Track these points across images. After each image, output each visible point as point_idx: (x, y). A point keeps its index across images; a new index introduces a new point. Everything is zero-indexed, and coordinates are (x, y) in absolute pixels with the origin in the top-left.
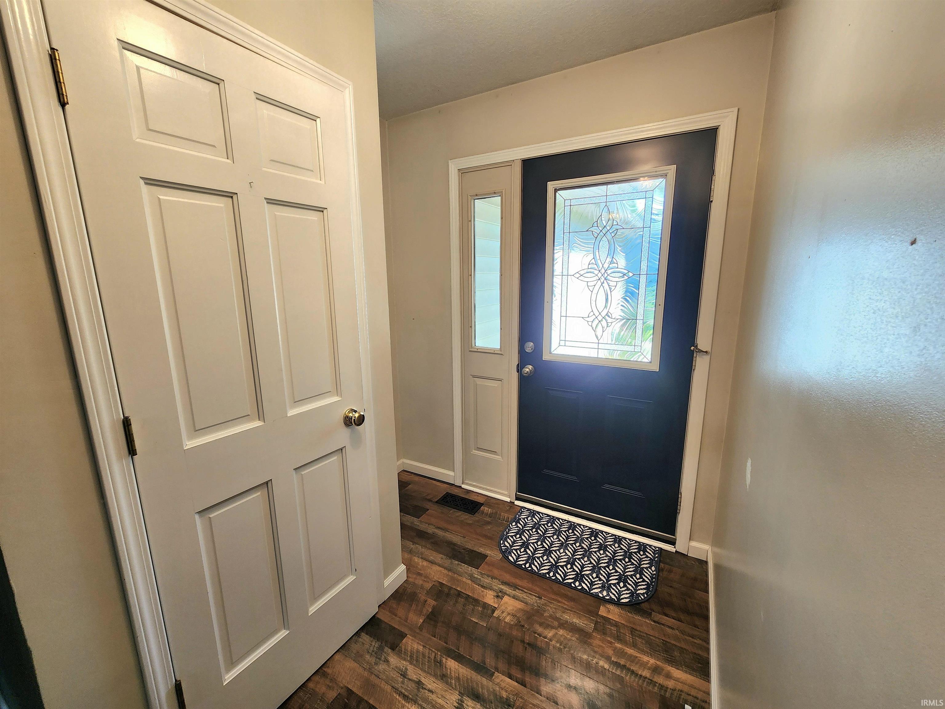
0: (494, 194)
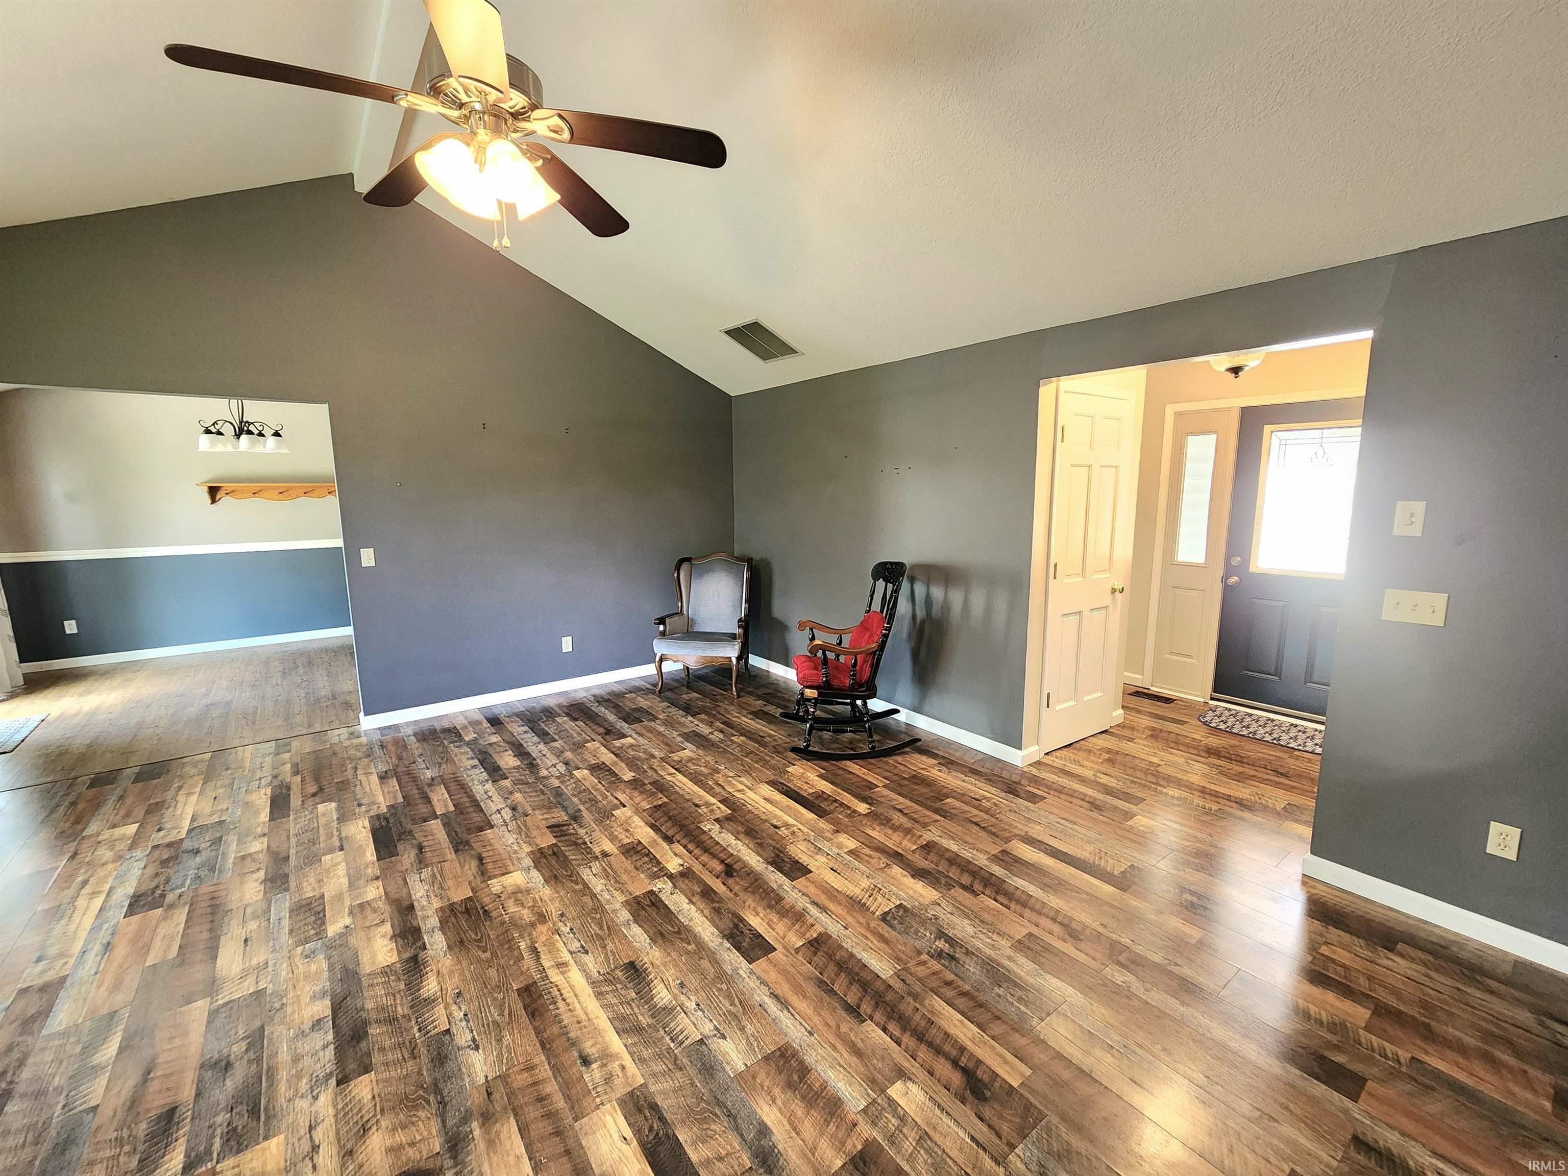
0: (1210, 432)
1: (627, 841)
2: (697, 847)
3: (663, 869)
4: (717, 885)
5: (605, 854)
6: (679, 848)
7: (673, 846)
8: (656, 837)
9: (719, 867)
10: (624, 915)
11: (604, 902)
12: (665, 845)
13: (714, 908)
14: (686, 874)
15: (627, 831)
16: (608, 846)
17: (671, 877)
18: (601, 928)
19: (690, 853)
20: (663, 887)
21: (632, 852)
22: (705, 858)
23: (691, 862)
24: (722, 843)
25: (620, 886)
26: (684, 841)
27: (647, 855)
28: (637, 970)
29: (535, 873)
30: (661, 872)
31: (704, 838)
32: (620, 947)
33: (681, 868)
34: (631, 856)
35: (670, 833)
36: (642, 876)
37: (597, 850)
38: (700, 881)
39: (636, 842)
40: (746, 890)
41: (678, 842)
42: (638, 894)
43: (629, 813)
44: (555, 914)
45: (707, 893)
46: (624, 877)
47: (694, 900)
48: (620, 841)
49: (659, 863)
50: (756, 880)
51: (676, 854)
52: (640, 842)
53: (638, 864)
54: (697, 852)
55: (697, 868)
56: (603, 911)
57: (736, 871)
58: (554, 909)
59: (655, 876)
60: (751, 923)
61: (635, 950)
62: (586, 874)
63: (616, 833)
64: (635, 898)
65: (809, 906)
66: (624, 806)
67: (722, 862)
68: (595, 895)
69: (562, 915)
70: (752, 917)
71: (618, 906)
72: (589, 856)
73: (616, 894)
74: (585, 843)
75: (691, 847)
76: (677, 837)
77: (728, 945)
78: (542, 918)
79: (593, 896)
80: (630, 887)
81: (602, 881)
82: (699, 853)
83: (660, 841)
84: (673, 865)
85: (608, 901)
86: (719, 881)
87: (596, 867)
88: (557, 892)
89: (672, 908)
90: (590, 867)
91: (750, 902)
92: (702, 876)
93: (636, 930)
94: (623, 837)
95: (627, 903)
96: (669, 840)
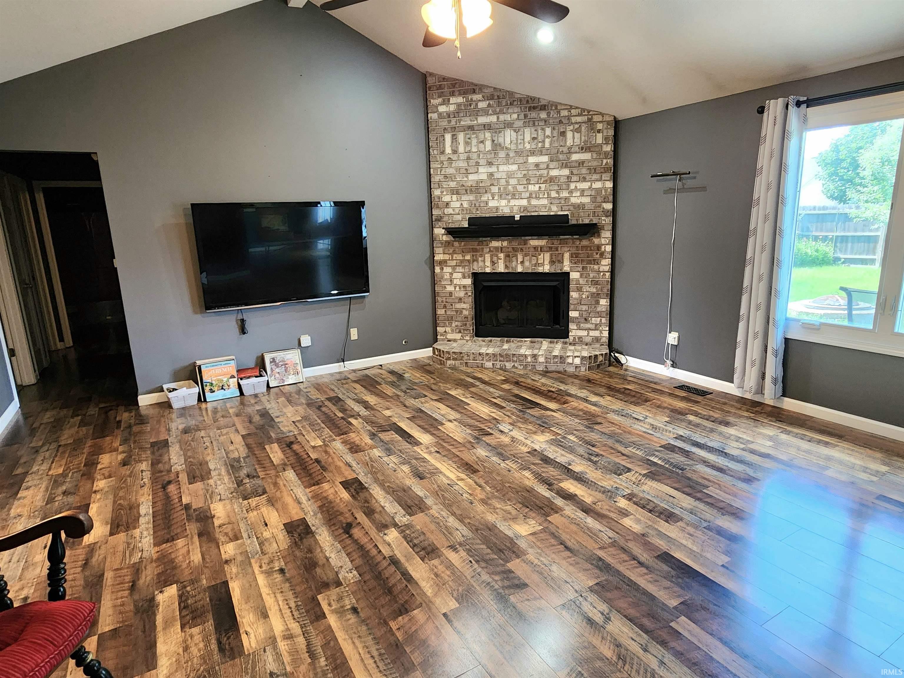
1: (436, 562)
2: (368, 551)
3: (402, 532)
4: (361, 517)
5: (453, 548)
6: (386, 551)
7: (391, 554)
8: (407, 565)
9: (356, 532)
10: (429, 502)
11: (444, 509)
12: (399, 556)
13: (368, 503)
14: (383, 527)
15: (437, 575)
16: (452, 556)
17: (396, 525)
18: (443, 495)
19: (376, 545)
20: (402, 518)
21: (429, 549)
22: (364, 540)
23: (377, 537)
24: (344, 555)
25: (435, 520)
26: (379, 558)
27: (415, 545)
28: (419, 477)
29: (509, 533)
30: (402, 529)
31: (359, 561)
32: (430, 486)
33: (386, 532)
34: (429, 545)
35: (393, 568)
36: (418, 527)
37: (463, 554)
38: (373, 521)
39: (426, 560)
40: (342, 513)
41: (385, 558)
42: (421, 514)
43: (438, 601)
44: (476, 503)
45: (369, 512)
46: (433, 527)
47: (381, 509)
48: (442, 562)
49: (405, 537)
50: (330, 520)
51: (389, 545)
52: (423, 559)
53: (422, 538)
54: (369, 546)
55: (373, 532)
56: (444, 504)
57: (343, 528)
58: (480, 508)
59: (408, 526)
60: (347, 494)
61: (420, 485)
62: (465, 531)
63: (448, 573)
64: (423, 512)
65: (304, 502)
66: (445, 615)
67: (350, 536)
68: (452, 514)
69: (471, 503)
70: (345, 497)
71: (434, 507)
72: (468, 547)
73: (437, 515)
74: (477, 562)
75: (374, 552)
76: (385, 563)
77: (366, 485)
78: (484, 502)
79: (453, 514)
80: (427, 519)
81: (450, 524)
82: (368, 544)
83: (403, 560)
84: (392, 535)
85: (442, 510)
86: (359, 520)
87: (459, 538)
88: (482, 518)
89: (396, 504)
90: (463, 536)
91: (342, 506)
92: (370, 524)
93: (420, 493)
94: (440, 567)
95: (428, 508)
96: (394, 561)
